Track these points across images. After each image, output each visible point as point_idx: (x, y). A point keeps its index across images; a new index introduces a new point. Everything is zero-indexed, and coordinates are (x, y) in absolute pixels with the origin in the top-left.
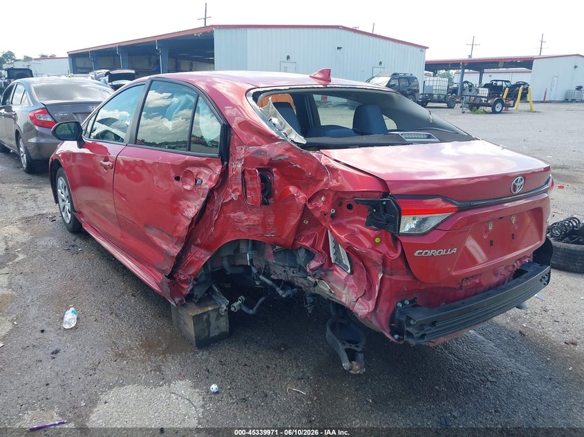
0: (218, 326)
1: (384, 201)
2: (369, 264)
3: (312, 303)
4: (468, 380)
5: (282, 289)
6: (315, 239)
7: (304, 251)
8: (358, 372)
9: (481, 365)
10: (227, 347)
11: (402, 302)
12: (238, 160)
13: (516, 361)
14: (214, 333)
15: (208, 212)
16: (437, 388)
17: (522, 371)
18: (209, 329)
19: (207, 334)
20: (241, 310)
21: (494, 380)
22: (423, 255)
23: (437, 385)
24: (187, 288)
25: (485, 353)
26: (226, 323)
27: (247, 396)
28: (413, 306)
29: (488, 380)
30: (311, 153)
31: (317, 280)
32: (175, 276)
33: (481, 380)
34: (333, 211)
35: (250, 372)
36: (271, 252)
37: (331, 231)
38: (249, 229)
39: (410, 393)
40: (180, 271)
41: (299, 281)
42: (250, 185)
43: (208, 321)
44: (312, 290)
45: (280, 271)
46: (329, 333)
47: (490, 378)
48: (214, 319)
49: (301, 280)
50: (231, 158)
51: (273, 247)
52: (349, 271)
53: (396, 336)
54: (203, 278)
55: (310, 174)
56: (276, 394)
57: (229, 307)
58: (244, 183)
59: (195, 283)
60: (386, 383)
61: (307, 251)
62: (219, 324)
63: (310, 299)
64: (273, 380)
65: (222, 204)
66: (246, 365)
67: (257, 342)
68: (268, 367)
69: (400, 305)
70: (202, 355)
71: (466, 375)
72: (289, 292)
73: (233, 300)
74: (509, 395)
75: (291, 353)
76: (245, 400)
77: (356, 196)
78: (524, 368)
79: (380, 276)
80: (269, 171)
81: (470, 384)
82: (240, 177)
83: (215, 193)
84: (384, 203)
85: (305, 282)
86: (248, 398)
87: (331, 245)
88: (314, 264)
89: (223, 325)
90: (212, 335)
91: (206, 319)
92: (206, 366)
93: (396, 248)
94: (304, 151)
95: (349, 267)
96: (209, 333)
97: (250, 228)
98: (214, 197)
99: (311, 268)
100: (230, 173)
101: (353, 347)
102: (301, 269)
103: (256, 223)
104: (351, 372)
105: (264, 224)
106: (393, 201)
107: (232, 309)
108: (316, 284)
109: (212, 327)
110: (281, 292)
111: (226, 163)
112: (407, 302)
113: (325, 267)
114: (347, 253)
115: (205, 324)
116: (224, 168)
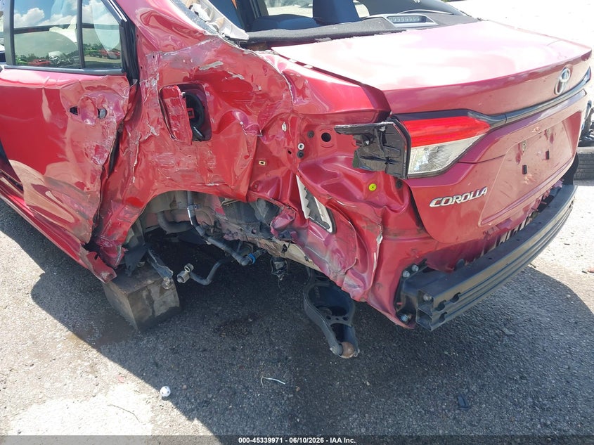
0: (164, 302)
1: (382, 126)
2: (362, 225)
3: (282, 269)
4: (480, 337)
5: (239, 254)
6: (279, 185)
7: (264, 203)
8: (351, 356)
9: (493, 315)
10: (180, 327)
11: (410, 270)
12: (152, 75)
13: (533, 303)
14: (160, 310)
15: (122, 155)
16: (446, 353)
17: (542, 316)
18: (153, 308)
19: (151, 314)
20: (190, 281)
21: (511, 333)
22: (443, 204)
23: (445, 348)
24: (117, 258)
25: (494, 296)
26: (175, 296)
27: (210, 396)
28: (425, 271)
29: (504, 333)
30: (258, 53)
31: (287, 244)
32: (98, 242)
33: (496, 334)
34: (301, 147)
35: (211, 359)
36: (220, 205)
37: (301, 177)
38: (183, 176)
39: (414, 365)
40: (103, 237)
41: (262, 242)
42: (173, 112)
43: (149, 297)
44: (280, 254)
45: (235, 228)
46: (307, 304)
47: (507, 331)
48: (158, 295)
49: (264, 241)
50: (141, 73)
51: (222, 200)
52: (330, 230)
53: (405, 318)
54: (136, 242)
55: (260, 88)
56: (247, 388)
57: (175, 278)
58: (165, 110)
59: (125, 250)
60: (383, 354)
61: (269, 204)
62: (164, 300)
63: (278, 265)
64: (241, 367)
65: (140, 143)
66: (205, 350)
67: (217, 315)
68: (234, 349)
69: (406, 274)
70: (148, 342)
71: (478, 330)
72: (249, 257)
73: (178, 270)
74: (534, 353)
75: (261, 325)
76: (207, 402)
77: (337, 120)
78: (543, 312)
79: (379, 240)
80: (199, 88)
81: (485, 342)
82: (157, 99)
83: (128, 128)
84: (383, 129)
85: (271, 244)
86: (211, 399)
87: (302, 193)
88: (280, 222)
89: (172, 299)
90: (158, 314)
91: (147, 295)
92: (154, 358)
93: (402, 199)
94: (247, 52)
95: (330, 224)
96: (154, 311)
97: (185, 175)
98: (127, 134)
99: (277, 227)
100: (144, 96)
101: (341, 321)
102: (264, 228)
103: (192, 167)
104: (343, 357)
105: (202, 169)
106: (397, 125)
107: (179, 280)
108: (285, 249)
109: (156, 305)
110: (239, 259)
111: (135, 81)
112: (415, 268)
113: (297, 224)
114: (327, 209)
115: (147, 302)
116: (134, 90)
